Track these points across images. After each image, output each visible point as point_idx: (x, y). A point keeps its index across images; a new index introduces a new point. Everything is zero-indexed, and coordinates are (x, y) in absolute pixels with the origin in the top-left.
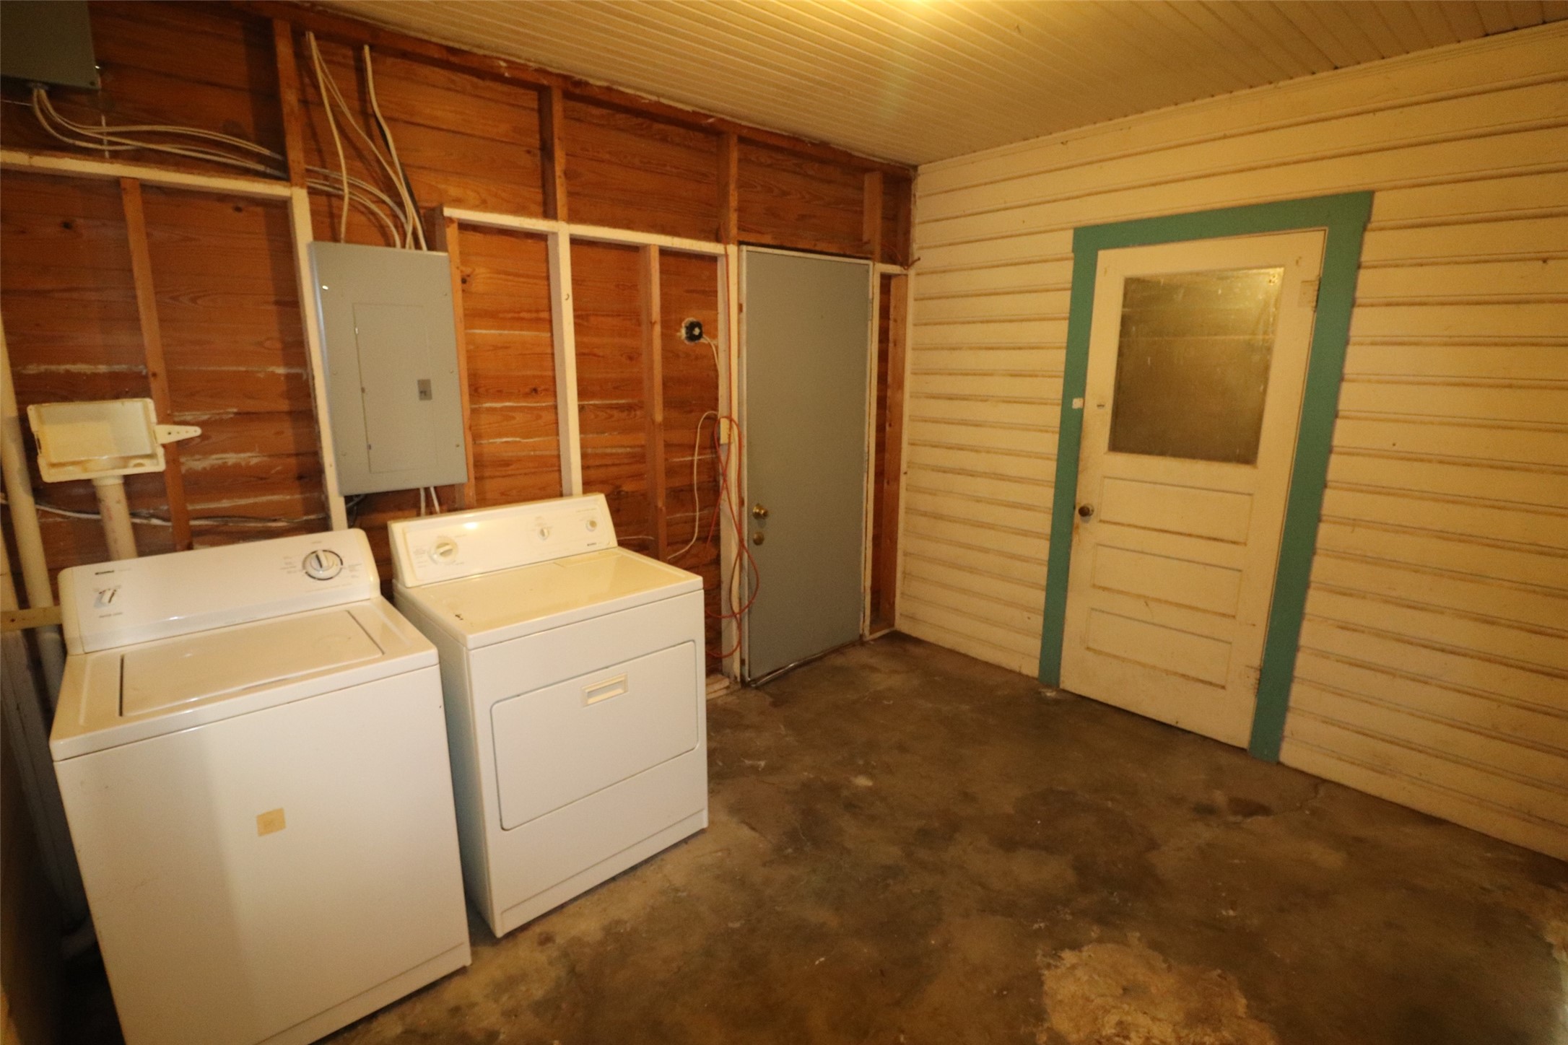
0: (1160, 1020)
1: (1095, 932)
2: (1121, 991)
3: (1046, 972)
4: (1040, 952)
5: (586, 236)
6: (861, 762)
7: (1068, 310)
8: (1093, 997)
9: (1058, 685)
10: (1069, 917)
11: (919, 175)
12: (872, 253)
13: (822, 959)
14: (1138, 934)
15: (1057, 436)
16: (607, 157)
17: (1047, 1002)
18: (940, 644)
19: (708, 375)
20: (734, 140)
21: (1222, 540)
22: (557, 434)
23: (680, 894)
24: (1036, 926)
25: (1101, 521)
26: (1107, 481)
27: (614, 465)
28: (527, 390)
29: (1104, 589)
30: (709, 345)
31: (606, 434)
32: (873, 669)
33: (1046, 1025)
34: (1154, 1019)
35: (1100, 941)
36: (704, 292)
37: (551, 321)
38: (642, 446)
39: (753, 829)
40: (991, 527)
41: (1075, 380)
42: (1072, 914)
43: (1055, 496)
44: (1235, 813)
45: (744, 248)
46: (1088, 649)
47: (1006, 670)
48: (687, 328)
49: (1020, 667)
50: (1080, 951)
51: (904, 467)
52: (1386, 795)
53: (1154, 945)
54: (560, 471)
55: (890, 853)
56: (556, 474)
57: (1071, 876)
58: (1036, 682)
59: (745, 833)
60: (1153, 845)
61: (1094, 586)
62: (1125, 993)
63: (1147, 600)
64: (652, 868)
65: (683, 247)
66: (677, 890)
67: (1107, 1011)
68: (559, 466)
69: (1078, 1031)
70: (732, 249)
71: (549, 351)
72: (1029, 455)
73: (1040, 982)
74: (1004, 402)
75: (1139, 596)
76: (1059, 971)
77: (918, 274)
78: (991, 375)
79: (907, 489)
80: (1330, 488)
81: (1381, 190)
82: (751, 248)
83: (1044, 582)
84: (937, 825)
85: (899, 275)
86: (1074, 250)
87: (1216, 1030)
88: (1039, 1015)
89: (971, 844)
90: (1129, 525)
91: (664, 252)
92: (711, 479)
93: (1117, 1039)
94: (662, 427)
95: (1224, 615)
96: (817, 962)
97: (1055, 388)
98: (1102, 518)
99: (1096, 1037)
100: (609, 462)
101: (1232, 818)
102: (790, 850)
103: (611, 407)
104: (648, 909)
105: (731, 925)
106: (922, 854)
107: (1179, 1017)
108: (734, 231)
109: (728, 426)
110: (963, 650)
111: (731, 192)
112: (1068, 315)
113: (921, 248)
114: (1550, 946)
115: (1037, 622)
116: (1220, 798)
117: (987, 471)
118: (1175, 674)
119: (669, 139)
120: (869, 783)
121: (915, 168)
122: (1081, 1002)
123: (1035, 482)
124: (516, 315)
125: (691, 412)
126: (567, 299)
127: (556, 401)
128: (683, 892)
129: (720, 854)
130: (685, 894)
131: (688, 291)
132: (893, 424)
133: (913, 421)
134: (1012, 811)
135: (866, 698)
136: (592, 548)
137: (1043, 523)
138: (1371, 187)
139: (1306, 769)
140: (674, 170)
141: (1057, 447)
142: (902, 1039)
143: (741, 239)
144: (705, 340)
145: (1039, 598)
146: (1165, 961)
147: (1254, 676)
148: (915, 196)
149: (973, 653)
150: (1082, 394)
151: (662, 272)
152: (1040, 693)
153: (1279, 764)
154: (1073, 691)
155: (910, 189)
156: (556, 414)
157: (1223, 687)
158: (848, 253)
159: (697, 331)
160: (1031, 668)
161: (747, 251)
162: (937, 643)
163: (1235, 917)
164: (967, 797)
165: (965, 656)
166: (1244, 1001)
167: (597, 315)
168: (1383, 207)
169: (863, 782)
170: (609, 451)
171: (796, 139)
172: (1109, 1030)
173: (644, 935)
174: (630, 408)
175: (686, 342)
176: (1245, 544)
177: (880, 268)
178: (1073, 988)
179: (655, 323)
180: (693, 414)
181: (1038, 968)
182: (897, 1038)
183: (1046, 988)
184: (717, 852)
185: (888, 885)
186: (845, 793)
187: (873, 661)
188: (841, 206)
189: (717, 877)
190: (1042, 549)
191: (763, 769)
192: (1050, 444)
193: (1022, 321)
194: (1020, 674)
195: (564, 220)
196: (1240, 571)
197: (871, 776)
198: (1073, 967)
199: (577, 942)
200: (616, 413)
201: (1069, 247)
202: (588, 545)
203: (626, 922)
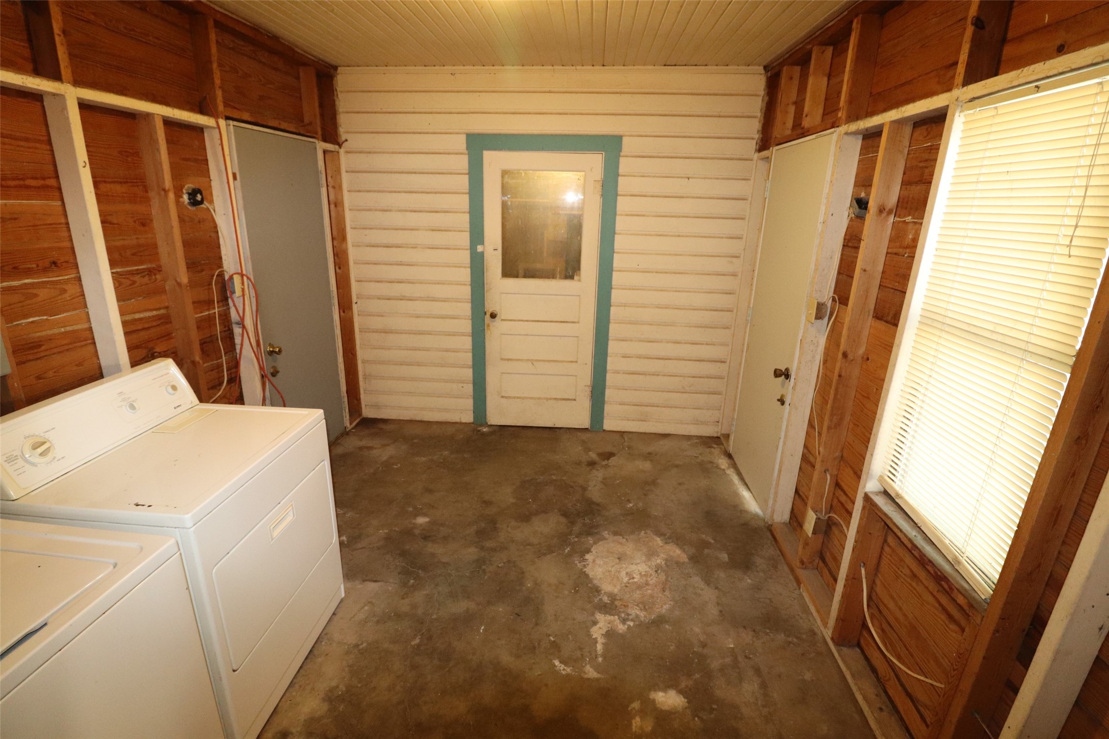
0: (638, 564)
1: (591, 540)
2: (618, 560)
3: (586, 569)
4: (577, 562)
5: (93, 101)
6: (411, 509)
7: (468, 188)
8: (610, 569)
9: (487, 423)
10: (576, 539)
11: (338, 74)
12: (316, 133)
13: (483, 628)
14: (606, 532)
15: (469, 270)
16: (92, 17)
17: (595, 582)
18: (402, 418)
19: (210, 236)
20: (211, 23)
21: (567, 322)
22: (86, 306)
23: (361, 647)
24: (566, 551)
25: (502, 320)
26: (503, 295)
27: (144, 329)
28: (47, 264)
29: (508, 360)
30: (208, 209)
31: (133, 300)
32: (370, 448)
33: (603, 592)
34: (637, 564)
35: (595, 543)
36: (196, 161)
37: (59, 189)
38: (167, 308)
39: (376, 581)
40: (429, 333)
41: (477, 234)
42: (577, 537)
43: (472, 308)
44: (604, 460)
45: (231, 122)
46: (502, 397)
47: (453, 423)
48: (189, 194)
49: (460, 419)
50: (592, 552)
51: (354, 299)
52: (648, 431)
53: (615, 533)
54: (94, 343)
55: (471, 553)
56: (92, 346)
57: (563, 520)
58: (473, 425)
59: (372, 586)
60: (584, 489)
61: (502, 359)
62: (620, 560)
63: (532, 361)
64: (323, 643)
65: (183, 118)
66: (357, 646)
67: (619, 572)
68: (93, 339)
69: (615, 586)
70: (222, 122)
71: (63, 221)
72: (450, 283)
73: (587, 576)
74: (429, 248)
75: (528, 360)
76: (590, 566)
77: (347, 152)
78: (417, 230)
79: (358, 315)
80: (614, 289)
81: (625, 136)
82: (236, 123)
83: (470, 363)
84: (483, 525)
85: (332, 151)
86: (467, 148)
87: (658, 556)
88: (597, 590)
89: (508, 527)
90: (519, 320)
91: (168, 123)
92: (227, 328)
93: (631, 581)
94: (188, 288)
95: (572, 362)
96: (481, 631)
97: (464, 239)
98: (503, 318)
99: (623, 585)
100: (140, 327)
101: (604, 463)
102: (412, 581)
103: (132, 273)
104: (347, 669)
105: (413, 643)
106: (489, 544)
107: (644, 558)
108: (221, 107)
109: (240, 281)
110: (418, 419)
111: (215, 71)
112: (468, 191)
113: (348, 132)
114: (724, 470)
115: (469, 388)
116: (593, 455)
117: (422, 296)
118: (551, 399)
119: (148, 9)
120: (427, 520)
121: (335, 68)
122: (607, 574)
123: (457, 300)
124: (21, 183)
125: (202, 271)
126: (84, 167)
127: (78, 272)
128: (362, 644)
129: (366, 608)
130: (364, 645)
131: (185, 159)
132: (342, 267)
133: (357, 263)
134: (514, 501)
135: (380, 469)
136: (179, 410)
137: (466, 326)
138: (621, 133)
139: (614, 430)
140: (156, 41)
141: (470, 277)
142: (552, 639)
143: (227, 115)
144: (206, 205)
145: (469, 373)
146: (623, 538)
147: (589, 390)
148: (336, 90)
149: (426, 419)
150: (482, 243)
151: (168, 142)
152: (479, 431)
153: (604, 431)
154: (496, 424)
155: (333, 85)
156: (81, 286)
157: (575, 400)
158: (302, 132)
159: (199, 197)
160: (468, 418)
161: (234, 126)
162: (398, 418)
163: (633, 506)
164: (487, 503)
165: (421, 421)
166: (658, 539)
167: (105, 182)
168: (628, 144)
169: (421, 520)
170: (137, 316)
171: (256, 29)
172: (626, 580)
173: (359, 685)
174: (150, 272)
175: (189, 207)
176: (578, 322)
177: (321, 146)
178: (600, 570)
179: (169, 190)
180: (204, 273)
181: (582, 569)
182: (550, 640)
183: (591, 576)
184: (363, 608)
185: (484, 570)
186: (417, 532)
187: (363, 443)
188: (287, 91)
189: (378, 622)
190: (467, 343)
191: (347, 542)
192: (465, 275)
193: (436, 193)
194: (461, 423)
195: (69, 83)
196: (577, 337)
197: (425, 515)
198: (594, 561)
199: (312, 721)
200: (137, 278)
201: (464, 146)
202: (175, 408)
203: (337, 687)
